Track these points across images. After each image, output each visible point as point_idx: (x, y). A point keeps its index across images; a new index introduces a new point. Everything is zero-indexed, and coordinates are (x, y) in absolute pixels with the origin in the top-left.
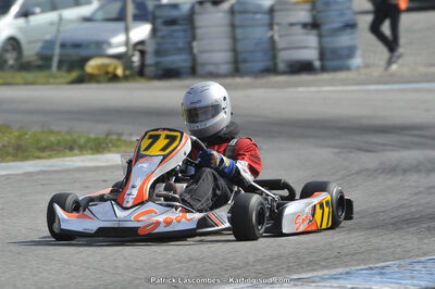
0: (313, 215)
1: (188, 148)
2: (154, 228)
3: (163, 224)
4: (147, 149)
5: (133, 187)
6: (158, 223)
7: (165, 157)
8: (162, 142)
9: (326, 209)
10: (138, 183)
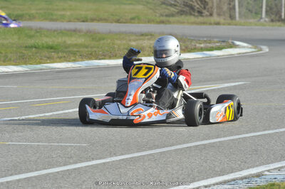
0: (225, 113)
1: (158, 75)
2: (142, 120)
3: (147, 117)
4: (135, 74)
5: (130, 95)
6: (144, 117)
7: (146, 79)
8: (144, 71)
9: (231, 110)
10: (133, 93)
